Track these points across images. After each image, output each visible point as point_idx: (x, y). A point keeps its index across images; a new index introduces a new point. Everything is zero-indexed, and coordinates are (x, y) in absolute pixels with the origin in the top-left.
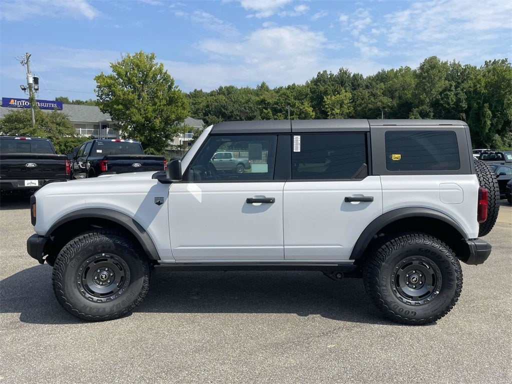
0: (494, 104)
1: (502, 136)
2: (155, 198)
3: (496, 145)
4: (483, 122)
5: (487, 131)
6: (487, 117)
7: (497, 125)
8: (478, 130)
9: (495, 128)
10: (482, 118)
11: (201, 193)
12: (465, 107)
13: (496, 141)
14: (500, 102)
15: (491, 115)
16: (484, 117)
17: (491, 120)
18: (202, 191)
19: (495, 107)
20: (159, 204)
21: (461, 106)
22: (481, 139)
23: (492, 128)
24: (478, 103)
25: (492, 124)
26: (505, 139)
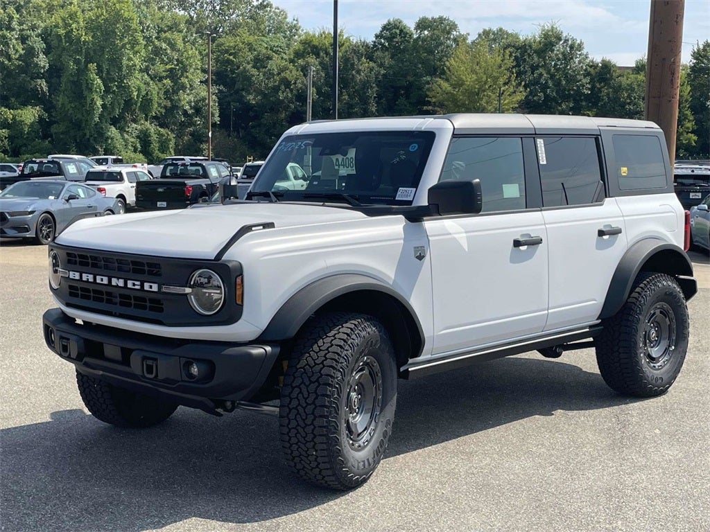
0: (105, 67)
1: (121, 130)
2: (415, 247)
3: (114, 147)
4: (89, 101)
5: (97, 119)
6: (97, 92)
7: (113, 109)
8: (79, 116)
9: (109, 114)
10: (85, 93)
11: (464, 235)
12: (44, 67)
13: (112, 139)
14: (116, 62)
15: (103, 88)
16: (90, 90)
17: (102, 98)
18: (466, 232)
19: (108, 73)
20: (421, 257)
21: (37, 65)
22: (85, 134)
23: (105, 114)
24: (77, 62)
25: (104, 106)
26: (126, 136)
